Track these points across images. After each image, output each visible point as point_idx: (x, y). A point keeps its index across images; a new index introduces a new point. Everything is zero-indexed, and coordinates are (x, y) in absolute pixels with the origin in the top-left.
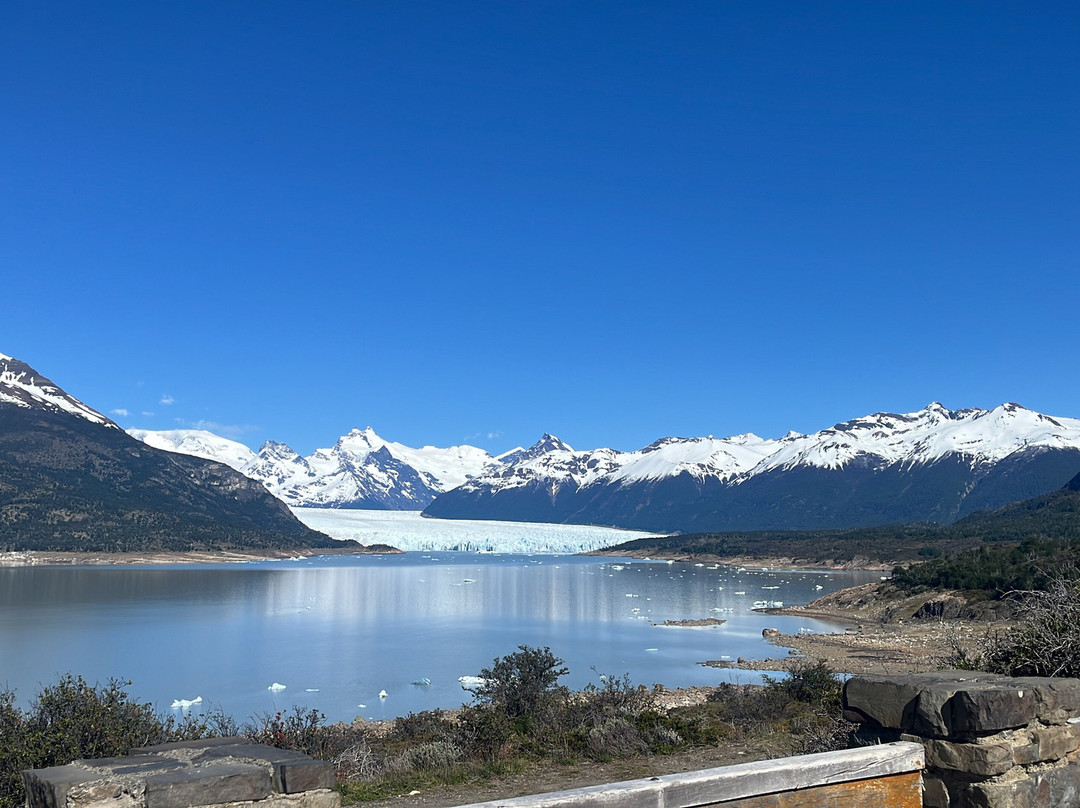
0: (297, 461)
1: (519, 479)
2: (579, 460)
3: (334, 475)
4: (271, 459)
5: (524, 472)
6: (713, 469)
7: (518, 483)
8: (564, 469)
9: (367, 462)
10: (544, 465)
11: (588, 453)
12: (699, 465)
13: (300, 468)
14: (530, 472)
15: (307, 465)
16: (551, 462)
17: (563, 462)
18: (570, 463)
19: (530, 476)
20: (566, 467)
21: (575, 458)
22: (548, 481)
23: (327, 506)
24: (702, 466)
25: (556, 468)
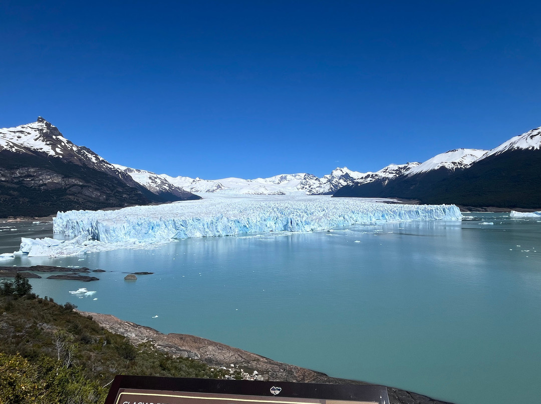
0: (316, 179)
1: (371, 179)
2: (402, 168)
3: (325, 183)
4: (307, 180)
5: (374, 176)
6: (461, 165)
7: (370, 181)
8: (393, 173)
9: (340, 179)
10: (384, 172)
11: (406, 165)
12: (452, 163)
13: (317, 182)
14: (376, 175)
15: (319, 181)
16: (388, 170)
17: (393, 170)
18: (397, 170)
19: (376, 177)
20: (393, 172)
21: (399, 168)
22: (384, 179)
23: (319, 194)
24: (454, 163)
25: (390, 173)
